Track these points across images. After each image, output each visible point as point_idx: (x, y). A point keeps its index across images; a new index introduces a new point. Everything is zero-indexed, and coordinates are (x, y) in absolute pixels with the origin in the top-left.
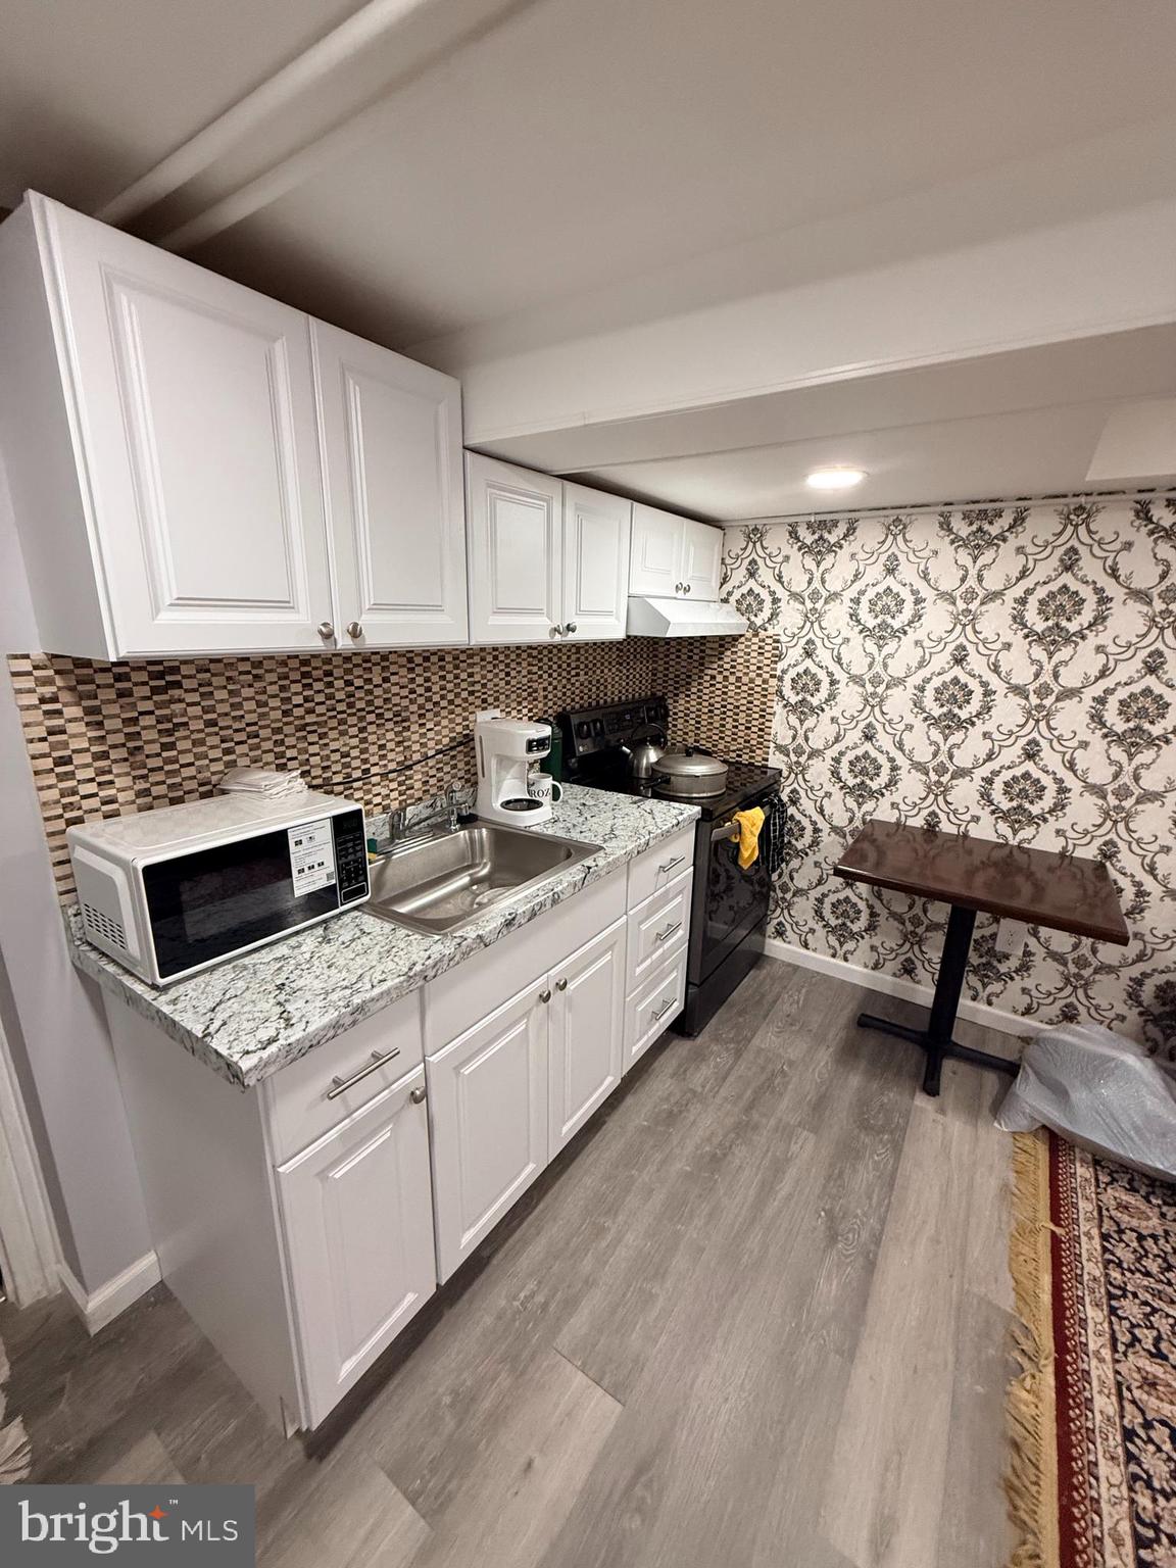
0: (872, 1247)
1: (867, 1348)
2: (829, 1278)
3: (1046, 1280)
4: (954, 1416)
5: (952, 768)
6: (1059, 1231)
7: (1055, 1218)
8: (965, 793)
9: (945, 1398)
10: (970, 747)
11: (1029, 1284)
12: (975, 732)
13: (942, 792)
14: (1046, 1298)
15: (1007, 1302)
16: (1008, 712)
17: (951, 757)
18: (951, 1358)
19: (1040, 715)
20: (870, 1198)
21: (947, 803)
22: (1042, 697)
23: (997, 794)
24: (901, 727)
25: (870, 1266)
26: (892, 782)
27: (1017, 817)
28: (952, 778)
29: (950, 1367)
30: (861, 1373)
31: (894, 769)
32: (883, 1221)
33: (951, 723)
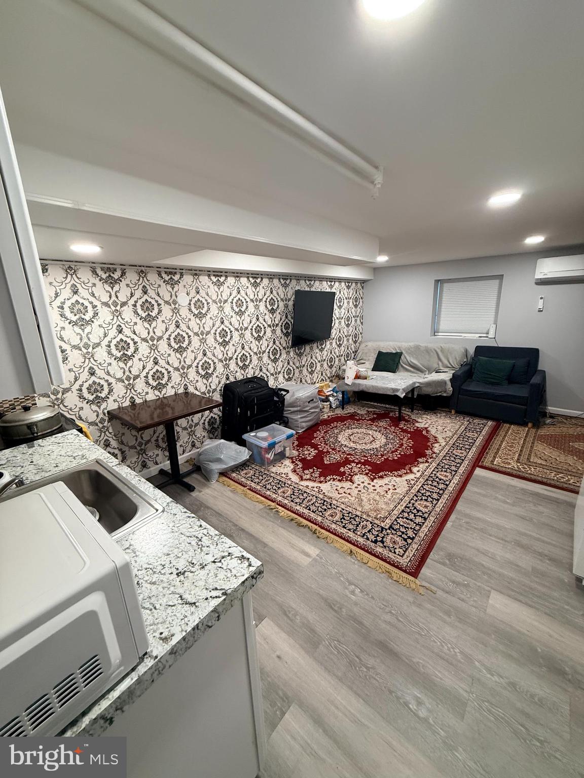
0: (238, 527)
1: (265, 540)
2: (244, 542)
3: (258, 496)
4: (284, 528)
5: (132, 376)
6: (248, 487)
7: (245, 486)
8: (140, 385)
9: (280, 529)
10: (136, 366)
11: (258, 500)
12: (136, 359)
13: (132, 387)
14: (263, 499)
15: (261, 506)
16: (144, 348)
17: (130, 372)
18: (272, 523)
19: (153, 348)
20: (222, 522)
21: (135, 391)
22: (152, 341)
23: (151, 381)
24: (106, 365)
25: (243, 530)
26: (111, 391)
27: (159, 387)
28: (134, 380)
29: (274, 524)
30: (270, 544)
31: (109, 384)
32: (230, 521)
33: (126, 358)
